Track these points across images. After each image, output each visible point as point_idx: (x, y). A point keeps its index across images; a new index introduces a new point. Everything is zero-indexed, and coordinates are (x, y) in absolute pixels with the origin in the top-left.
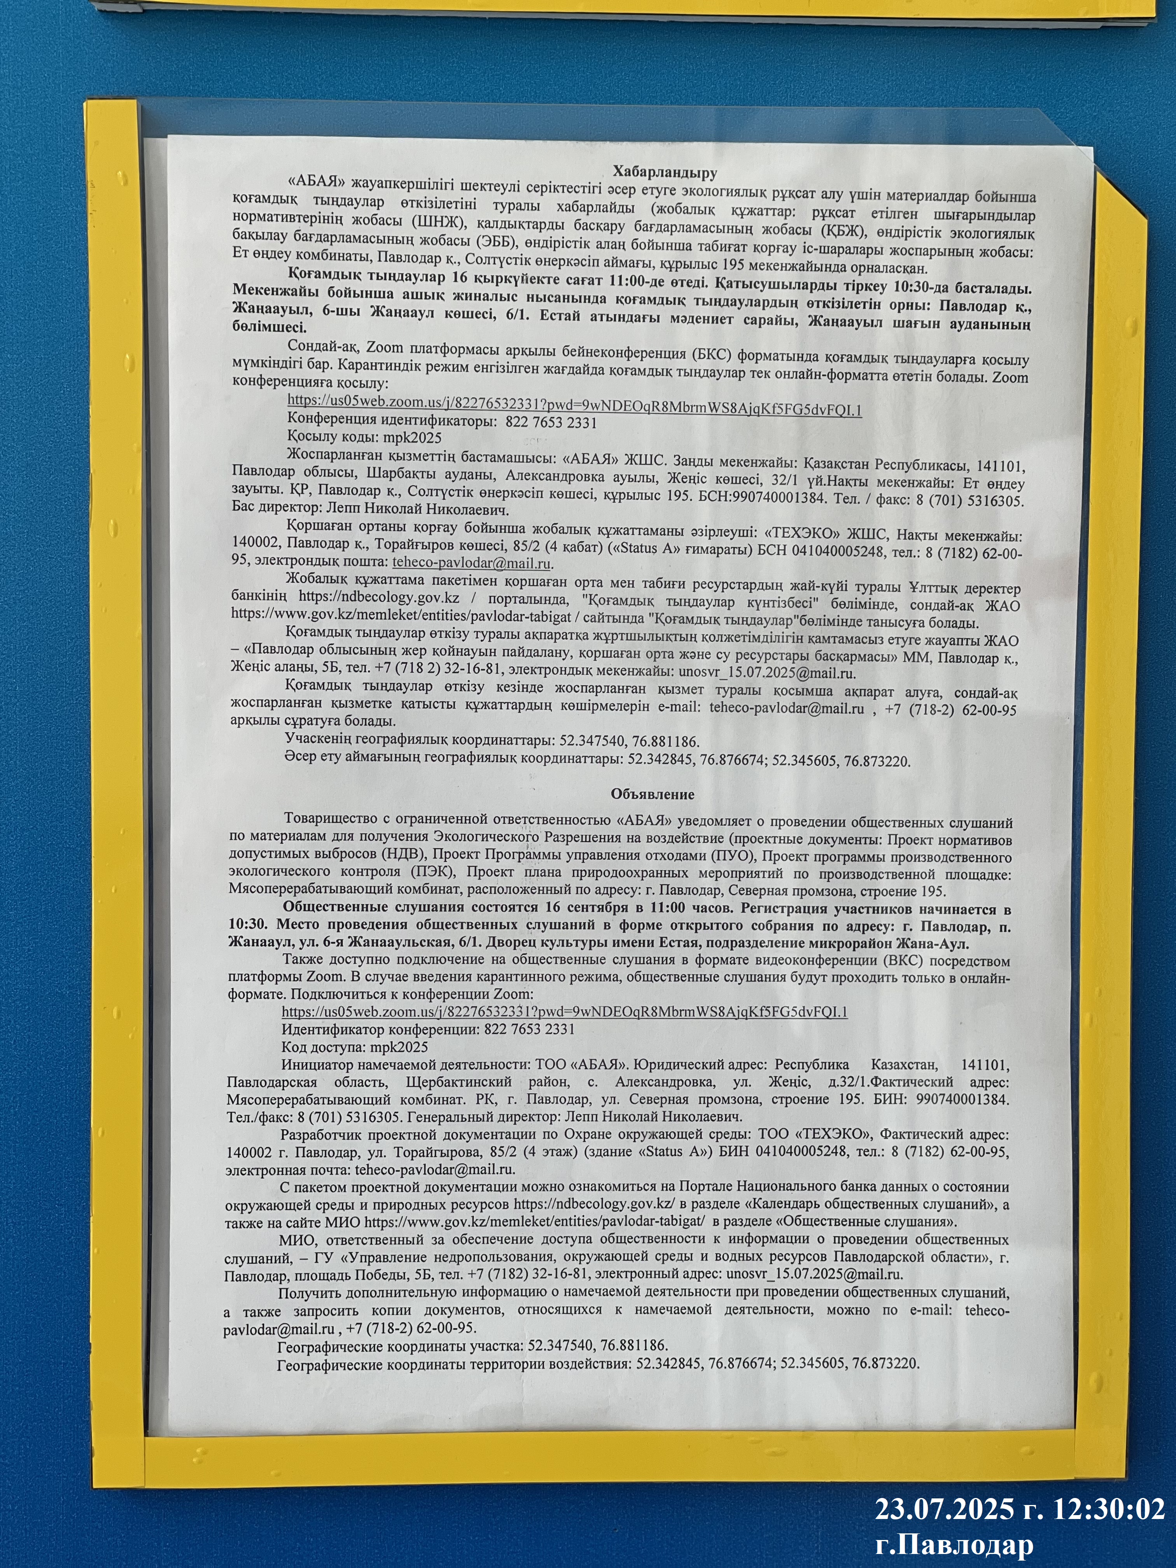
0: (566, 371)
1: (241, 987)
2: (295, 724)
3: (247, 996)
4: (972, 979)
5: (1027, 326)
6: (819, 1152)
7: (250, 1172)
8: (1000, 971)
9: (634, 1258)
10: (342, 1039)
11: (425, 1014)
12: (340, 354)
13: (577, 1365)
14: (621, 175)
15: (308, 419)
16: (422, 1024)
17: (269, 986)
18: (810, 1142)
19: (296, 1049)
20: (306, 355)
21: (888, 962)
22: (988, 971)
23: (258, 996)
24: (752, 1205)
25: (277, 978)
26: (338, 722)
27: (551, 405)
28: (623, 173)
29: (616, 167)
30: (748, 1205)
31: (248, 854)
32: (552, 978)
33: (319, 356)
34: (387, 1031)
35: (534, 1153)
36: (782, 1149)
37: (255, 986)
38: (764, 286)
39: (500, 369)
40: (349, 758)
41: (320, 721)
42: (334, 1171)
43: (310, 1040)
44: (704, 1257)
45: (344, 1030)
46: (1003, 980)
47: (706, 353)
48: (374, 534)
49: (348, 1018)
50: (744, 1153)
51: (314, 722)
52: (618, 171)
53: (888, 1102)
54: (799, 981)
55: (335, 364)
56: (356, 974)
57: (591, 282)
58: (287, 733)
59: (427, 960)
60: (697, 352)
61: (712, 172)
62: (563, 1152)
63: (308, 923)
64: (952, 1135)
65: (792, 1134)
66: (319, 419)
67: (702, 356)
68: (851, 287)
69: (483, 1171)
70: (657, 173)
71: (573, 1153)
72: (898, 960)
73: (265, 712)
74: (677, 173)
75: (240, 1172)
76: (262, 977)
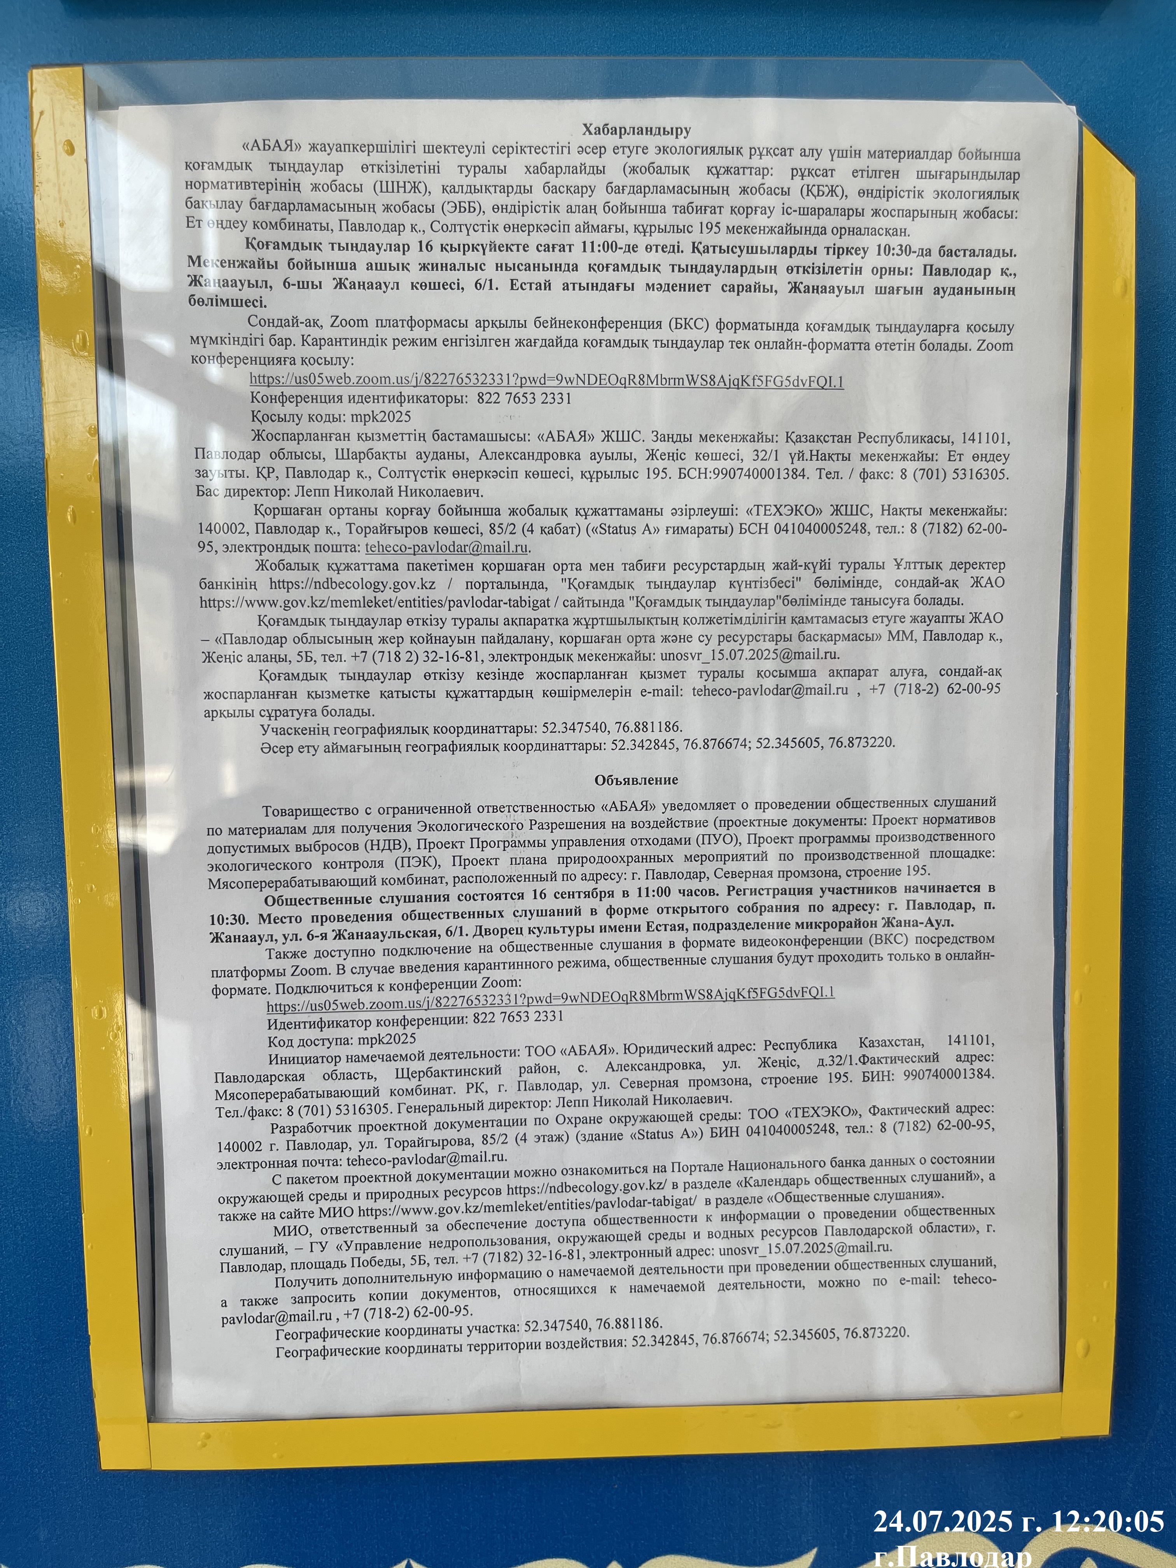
0: (539, 344)
1: (224, 983)
2: (270, 716)
3: (231, 992)
4: (956, 956)
5: (1012, 291)
6: (809, 1131)
7: (241, 1166)
8: (985, 948)
9: (627, 1238)
10: (328, 1033)
11: (412, 1006)
12: (303, 329)
13: (573, 1345)
14: (590, 133)
15: (272, 399)
16: (410, 1015)
17: (252, 982)
18: (800, 1121)
19: (282, 1044)
20: (268, 331)
21: (873, 941)
22: (972, 948)
23: (242, 991)
24: (743, 1184)
25: (260, 974)
26: (314, 714)
27: (524, 380)
28: (593, 131)
29: (585, 125)
30: (739, 1184)
31: (226, 849)
32: (540, 965)
33: (282, 333)
34: (374, 1023)
35: (525, 1140)
36: (772, 1128)
37: (238, 982)
38: (742, 251)
39: (470, 343)
40: (327, 750)
41: (295, 713)
42: (326, 1163)
43: (296, 1035)
44: (697, 1235)
45: (331, 1024)
46: (988, 956)
47: (683, 322)
48: (345, 518)
49: (334, 1011)
50: (734, 1134)
51: (290, 713)
52: (588, 129)
53: (876, 1079)
54: (786, 962)
55: (297, 340)
56: (341, 967)
57: (562, 248)
58: (262, 726)
59: (414, 951)
60: (674, 321)
61: (686, 129)
62: (554, 1138)
63: (291, 917)
64: (938, 1110)
65: (782, 1114)
66: (283, 399)
67: (679, 326)
68: (831, 251)
69: (476, 1159)
70: (628, 131)
71: (565, 1138)
72: (884, 939)
73: (239, 704)
74: (649, 131)
75: (231, 1166)
76: (246, 973)
